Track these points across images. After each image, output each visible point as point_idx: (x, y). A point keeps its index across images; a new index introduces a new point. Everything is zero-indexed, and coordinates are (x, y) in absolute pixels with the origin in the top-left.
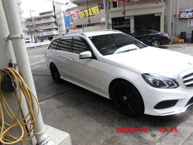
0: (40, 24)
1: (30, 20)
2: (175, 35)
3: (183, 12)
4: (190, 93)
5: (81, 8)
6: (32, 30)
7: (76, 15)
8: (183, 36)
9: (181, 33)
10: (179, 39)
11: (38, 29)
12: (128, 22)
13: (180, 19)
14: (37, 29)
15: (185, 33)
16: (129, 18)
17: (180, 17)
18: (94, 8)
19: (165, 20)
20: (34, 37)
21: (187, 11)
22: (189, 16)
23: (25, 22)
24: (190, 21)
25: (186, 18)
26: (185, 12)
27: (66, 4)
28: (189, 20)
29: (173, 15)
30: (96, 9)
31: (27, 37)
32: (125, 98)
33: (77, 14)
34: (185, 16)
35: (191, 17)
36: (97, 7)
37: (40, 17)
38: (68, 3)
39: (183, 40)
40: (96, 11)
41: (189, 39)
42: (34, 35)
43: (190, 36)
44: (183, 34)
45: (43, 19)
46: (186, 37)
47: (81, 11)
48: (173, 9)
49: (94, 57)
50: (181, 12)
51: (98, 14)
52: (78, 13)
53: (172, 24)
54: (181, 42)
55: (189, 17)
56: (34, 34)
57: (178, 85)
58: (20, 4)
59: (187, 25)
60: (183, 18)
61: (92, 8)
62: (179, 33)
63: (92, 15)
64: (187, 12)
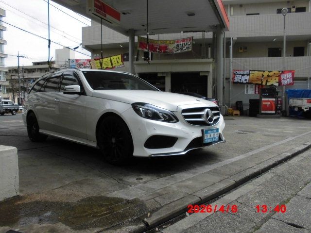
0: (32, 78)
1: (16, 70)
2: (228, 105)
3: (238, 74)
4: (193, 132)
5: (95, 55)
6: (17, 86)
7: (87, 65)
8: (239, 106)
9: (237, 103)
10: (233, 110)
11: (27, 85)
12: (162, 81)
13: (235, 83)
14: (26, 87)
15: (241, 102)
16: (164, 75)
17: (234, 80)
18: (115, 57)
19: (214, 83)
20: (18, 99)
21: (242, 73)
22: (246, 80)
23: (6, 72)
24: (247, 87)
25: (241, 82)
26: (240, 74)
27: (75, 49)
28: (246, 85)
29: (225, 77)
30: (118, 59)
31: (6, 96)
32: (113, 140)
33: (88, 63)
34: (240, 80)
35: (247, 81)
36: (120, 56)
37: (33, 68)
38: (77, 47)
39: (238, 112)
40: (118, 63)
41: (246, 111)
42: (19, 95)
43: (248, 107)
44: (238, 103)
45: (38, 72)
46: (242, 107)
47: (95, 60)
48: (224, 69)
49: (83, 92)
50: (235, 74)
51: (121, 66)
52: (91, 63)
53: (224, 88)
54: (236, 115)
55: (245, 82)
56: (19, 93)
57: (178, 121)
58: (3, 44)
59: (244, 92)
60: (238, 82)
61: (112, 58)
62: (233, 102)
63: (111, 67)
64: (243, 75)
